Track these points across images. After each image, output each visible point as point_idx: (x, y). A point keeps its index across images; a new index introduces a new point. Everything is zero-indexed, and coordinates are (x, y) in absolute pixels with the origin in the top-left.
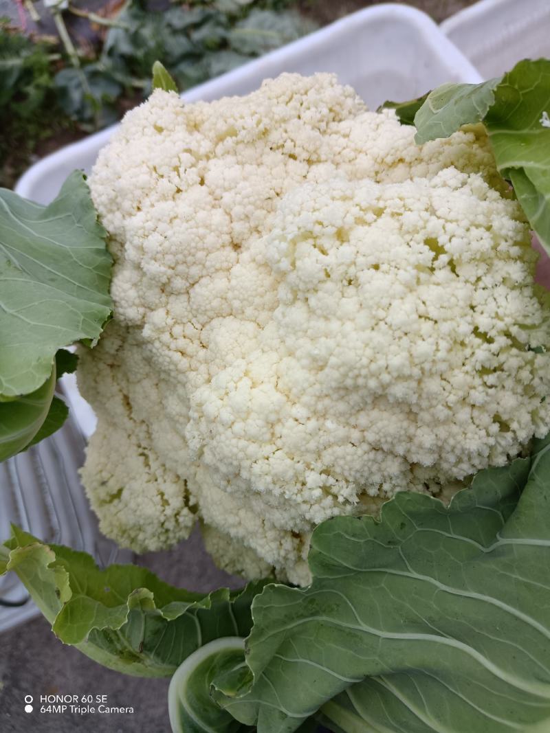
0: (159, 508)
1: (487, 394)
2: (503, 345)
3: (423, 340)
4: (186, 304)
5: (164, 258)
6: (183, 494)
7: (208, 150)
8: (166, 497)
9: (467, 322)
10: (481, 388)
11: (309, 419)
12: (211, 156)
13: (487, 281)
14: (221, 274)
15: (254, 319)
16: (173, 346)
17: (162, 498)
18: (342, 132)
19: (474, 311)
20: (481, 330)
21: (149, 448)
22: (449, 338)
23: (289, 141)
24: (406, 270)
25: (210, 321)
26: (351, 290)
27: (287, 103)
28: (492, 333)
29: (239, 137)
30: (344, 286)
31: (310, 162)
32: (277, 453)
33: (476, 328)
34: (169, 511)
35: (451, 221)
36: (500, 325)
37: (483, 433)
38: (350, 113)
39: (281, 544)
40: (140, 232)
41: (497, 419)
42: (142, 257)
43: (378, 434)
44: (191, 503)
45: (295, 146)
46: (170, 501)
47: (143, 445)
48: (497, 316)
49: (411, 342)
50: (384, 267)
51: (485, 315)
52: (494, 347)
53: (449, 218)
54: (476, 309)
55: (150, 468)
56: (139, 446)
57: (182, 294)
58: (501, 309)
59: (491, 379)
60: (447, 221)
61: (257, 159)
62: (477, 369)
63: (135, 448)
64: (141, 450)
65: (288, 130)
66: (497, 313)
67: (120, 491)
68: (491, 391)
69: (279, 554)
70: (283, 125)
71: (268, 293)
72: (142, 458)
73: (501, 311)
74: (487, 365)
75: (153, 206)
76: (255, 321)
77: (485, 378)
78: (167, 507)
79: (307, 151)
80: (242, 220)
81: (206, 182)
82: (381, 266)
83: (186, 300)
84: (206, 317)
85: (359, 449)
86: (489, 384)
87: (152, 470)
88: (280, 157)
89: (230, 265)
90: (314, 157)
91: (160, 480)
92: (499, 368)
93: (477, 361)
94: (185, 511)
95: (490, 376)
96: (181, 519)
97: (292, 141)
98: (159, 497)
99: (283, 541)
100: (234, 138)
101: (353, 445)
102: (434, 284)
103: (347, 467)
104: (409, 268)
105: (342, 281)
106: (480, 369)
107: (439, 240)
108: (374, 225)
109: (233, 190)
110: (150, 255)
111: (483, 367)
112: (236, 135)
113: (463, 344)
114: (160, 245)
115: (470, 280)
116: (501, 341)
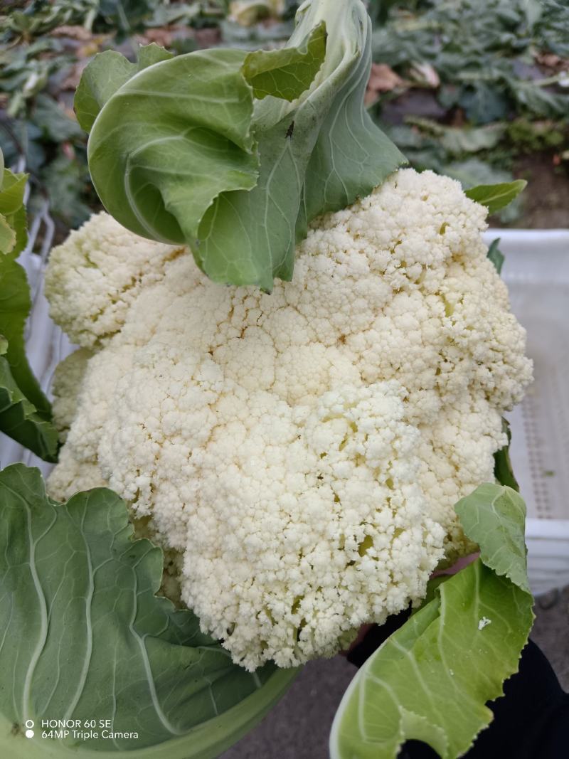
0: (88, 314)
1: (250, 617)
2: (294, 623)
3: (281, 558)
4: (278, 306)
5: (312, 279)
6: (108, 331)
7: (429, 288)
8: (100, 317)
9: (305, 589)
10: (253, 611)
11: (194, 465)
12: (425, 292)
13: (345, 595)
14: (312, 334)
15: (277, 378)
16: (235, 301)
17: (98, 314)
18: (475, 405)
19: (317, 591)
20: (302, 602)
21: (142, 285)
22: (287, 578)
23: (452, 365)
24: (338, 528)
25: (267, 333)
26: (312, 480)
27: (492, 349)
28: (300, 611)
29: (445, 319)
30: (315, 473)
31: (437, 387)
32: (157, 444)
33: (302, 598)
34: (87, 324)
35: (390, 554)
36: (308, 617)
37: (219, 616)
38: (498, 404)
39: (87, 446)
40: (332, 248)
41: (234, 625)
42: (310, 254)
43: (197, 527)
44: (102, 341)
45: (449, 372)
46: (97, 323)
47: (143, 278)
48: (316, 612)
49: (277, 549)
50: (337, 507)
51: (315, 602)
52: (289, 616)
53: (392, 551)
54: (319, 592)
55: (123, 292)
56: (141, 275)
57: (286, 300)
58: (323, 614)
59: (263, 617)
60: (390, 550)
61: (427, 341)
62: (268, 606)
63: (138, 272)
64: (137, 277)
65: (463, 362)
66: (319, 611)
67: (94, 265)
68: (253, 619)
69: (77, 446)
70: (466, 356)
71: (303, 386)
72: (130, 282)
73: (320, 615)
74: (273, 612)
75: (362, 252)
76: (275, 379)
77: (263, 613)
78: (91, 320)
79: (447, 384)
80: (367, 342)
81: (398, 295)
82: (338, 503)
83: (281, 305)
84: (269, 328)
85: (181, 513)
86: (259, 616)
87: (122, 295)
88: (435, 362)
89: (323, 341)
90: (442, 391)
91: (114, 307)
92: (274, 622)
93: (274, 604)
94: (93, 338)
95: (265, 616)
96: (84, 336)
97: (453, 368)
98: (99, 311)
99: (89, 447)
100: (444, 314)
101: (183, 508)
102: (332, 554)
103: (163, 505)
104: (340, 531)
105: (318, 471)
106: (269, 609)
107: (371, 548)
108: (376, 484)
109: (393, 326)
110: (312, 265)
111: (271, 610)
112: (447, 316)
113: (287, 589)
114: (324, 273)
115: (343, 581)
116: (296, 621)
